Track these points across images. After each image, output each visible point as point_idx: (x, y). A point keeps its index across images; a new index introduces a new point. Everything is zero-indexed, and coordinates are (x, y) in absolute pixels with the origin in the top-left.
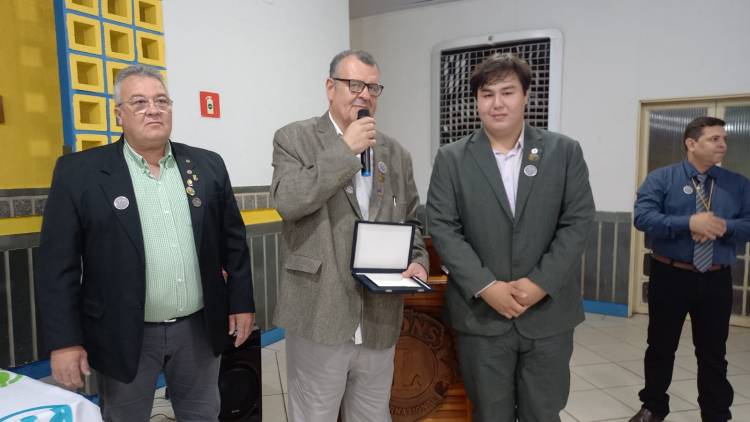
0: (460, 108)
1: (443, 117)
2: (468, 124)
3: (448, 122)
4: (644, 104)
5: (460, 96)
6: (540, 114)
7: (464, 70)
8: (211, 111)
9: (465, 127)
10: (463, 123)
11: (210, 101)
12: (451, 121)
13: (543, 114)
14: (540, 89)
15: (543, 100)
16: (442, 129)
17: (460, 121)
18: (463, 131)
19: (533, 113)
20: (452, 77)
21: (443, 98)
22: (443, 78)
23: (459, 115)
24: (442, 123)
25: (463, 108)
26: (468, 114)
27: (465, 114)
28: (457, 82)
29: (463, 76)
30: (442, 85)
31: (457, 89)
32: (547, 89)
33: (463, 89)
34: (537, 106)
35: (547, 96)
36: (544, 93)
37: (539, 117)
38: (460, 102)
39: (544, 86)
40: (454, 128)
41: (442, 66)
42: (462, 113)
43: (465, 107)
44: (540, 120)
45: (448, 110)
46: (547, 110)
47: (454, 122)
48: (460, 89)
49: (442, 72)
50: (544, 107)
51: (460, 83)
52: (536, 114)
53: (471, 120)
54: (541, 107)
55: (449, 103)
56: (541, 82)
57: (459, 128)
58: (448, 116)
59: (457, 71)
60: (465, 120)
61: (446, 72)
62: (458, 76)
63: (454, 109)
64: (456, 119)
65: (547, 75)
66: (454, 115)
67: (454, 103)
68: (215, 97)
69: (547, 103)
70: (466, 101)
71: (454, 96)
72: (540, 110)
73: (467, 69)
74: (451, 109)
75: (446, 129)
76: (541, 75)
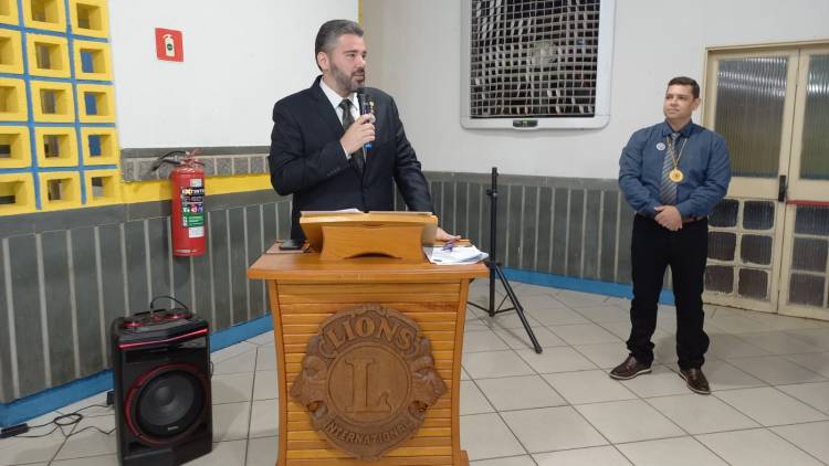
0: (494, 57)
1: (473, 67)
2: (503, 76)
3: (480, 74)
4: (711, 52)
5: (494, 42)
6: (588, 64)
7: (499, 10)
8: (170, 53)
9: (499, 80)
10: (497, 75)
11: (169, 40)
12: (484, 73)
13: (591, 64)
14: (589, 34)
15: (592, 47)
16: (473, 83)
17: (494, 73)
18: (496, 84)
19: (580, 63)
20: (485, 20)
21: (474, 45)
22: (474, 21)
23: (493, 65)
24: (473, 75)
25: (497, 56)
26: (504, 64)
27: (500, 64)
28: (491, 27)
29: (498, 18)
30: (474, 29)
31: (491, 34)
32: (597, 34)
33: (498, 33)
34: (584, 55)
35: (596, 42)
36: (593, 38)
37: (587, 68)
38: (494, 49)
39: (593, 30)
40: (487, 81)
41: (474, 6)
42: (497, 64)
43: (501, 56)
44: (587, 72)
45: (481, 59)
46: (595, 60)
47: (487, 73)
48: (494, 34)
49: (474, 14)
50: (592, 55)
51: (495, 27)
52: (583, 64)
53: (508, 72)
54: (589, 55)
55: (481, 51)
56: (589, 26)
57: (493, 81)
58: (481, 67)
59: (492, 12)
60: (500, 72)
61: (479, 13)
62: (492, 18)
63: (487, 58)
64: (490, 70)
65: (597, 17)
66: (487, 66)
67: (488, 50)
68: (177, 36)
69: (596, 51)
70: (501, 49)
71: (488, 43)
72: (587, 60)
73: (502, 9)
74: (484, 58)
75: (478, 82)
76: (590, 17)
